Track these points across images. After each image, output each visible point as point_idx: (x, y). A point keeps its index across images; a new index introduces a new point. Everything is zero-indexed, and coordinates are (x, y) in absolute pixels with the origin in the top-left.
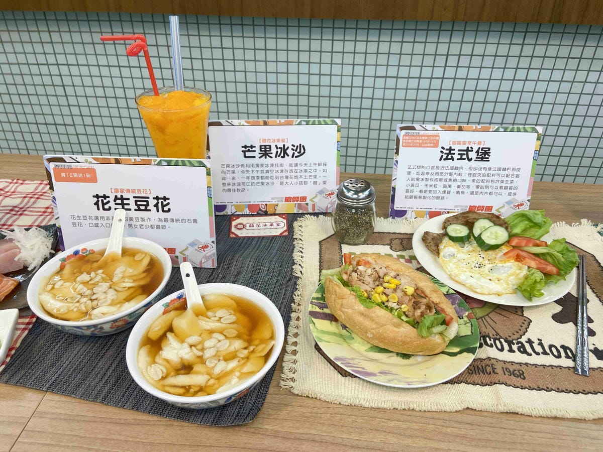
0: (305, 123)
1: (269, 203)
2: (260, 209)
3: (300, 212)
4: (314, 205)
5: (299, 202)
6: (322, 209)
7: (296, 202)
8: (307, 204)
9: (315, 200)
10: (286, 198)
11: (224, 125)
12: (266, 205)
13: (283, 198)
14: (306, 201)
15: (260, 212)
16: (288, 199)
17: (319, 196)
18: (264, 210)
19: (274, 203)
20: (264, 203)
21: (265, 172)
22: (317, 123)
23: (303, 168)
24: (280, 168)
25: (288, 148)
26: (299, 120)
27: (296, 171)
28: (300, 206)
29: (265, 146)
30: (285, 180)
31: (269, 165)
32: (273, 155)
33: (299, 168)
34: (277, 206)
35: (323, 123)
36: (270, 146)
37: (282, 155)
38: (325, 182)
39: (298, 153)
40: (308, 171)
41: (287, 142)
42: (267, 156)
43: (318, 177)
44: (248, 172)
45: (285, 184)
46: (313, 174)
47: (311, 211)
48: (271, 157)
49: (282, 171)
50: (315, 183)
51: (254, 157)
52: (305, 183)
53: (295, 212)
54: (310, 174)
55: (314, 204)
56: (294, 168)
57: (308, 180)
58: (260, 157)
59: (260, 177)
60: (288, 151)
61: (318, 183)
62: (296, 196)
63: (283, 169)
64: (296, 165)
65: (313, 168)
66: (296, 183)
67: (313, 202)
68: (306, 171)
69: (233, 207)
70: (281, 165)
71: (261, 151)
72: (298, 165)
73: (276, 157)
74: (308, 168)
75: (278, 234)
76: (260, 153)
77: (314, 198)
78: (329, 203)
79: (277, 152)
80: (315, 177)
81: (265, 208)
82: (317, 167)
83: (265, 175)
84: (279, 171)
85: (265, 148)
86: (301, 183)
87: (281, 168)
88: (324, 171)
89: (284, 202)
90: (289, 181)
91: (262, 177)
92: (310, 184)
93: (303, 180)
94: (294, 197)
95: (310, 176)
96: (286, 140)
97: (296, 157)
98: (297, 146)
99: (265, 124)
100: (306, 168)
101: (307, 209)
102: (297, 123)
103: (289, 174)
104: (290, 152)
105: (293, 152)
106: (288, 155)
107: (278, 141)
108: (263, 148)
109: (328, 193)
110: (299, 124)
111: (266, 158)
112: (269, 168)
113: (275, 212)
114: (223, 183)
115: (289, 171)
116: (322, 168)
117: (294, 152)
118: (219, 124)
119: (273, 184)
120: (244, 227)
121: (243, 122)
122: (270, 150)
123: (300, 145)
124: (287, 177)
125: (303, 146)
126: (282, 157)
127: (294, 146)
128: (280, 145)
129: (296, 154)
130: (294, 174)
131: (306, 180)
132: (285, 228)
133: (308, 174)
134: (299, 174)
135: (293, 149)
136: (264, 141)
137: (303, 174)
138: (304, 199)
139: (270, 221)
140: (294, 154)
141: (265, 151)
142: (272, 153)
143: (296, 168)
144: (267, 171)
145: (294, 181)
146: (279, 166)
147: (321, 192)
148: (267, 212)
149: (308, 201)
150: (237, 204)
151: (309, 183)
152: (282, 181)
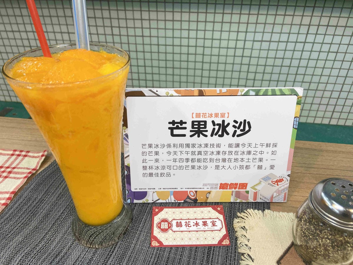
0: (254, 93)
1: (200, 190)
2: (188, 196)
3: (238, 201)
4: (255, 194)
5: (237, 190)
6: (265, 198)
7: (233, 190)
8: (248, 192)
9: (259, 188)
10: (221, 184)
11: (146, 94)
12: (196, 192)
13: (217, 184)
14: (246, 188)
15: (188, 200)
16: (223, 186)
17: (263, 184)
18: (193, 198)
19: (205, 190)
20: (193, 190)
21: (196, 153)
22: (270, 93)
23: (246, 149)
24: (215, 150)
25: (228, 124)
26: (246, 89)
27: (236, 153)
28: (238, 195)
29: (199, 122)
30: (221, 164)
31: (203, 146)
32: (209, 133)
33: (241, 149)
34: (210, 193)
35: (278, 93)
36: (205, 122)
37: (220, 133)
38: (272, 167)
39: (241, 130)
40: (252, 153)
41: (228, 117)
42: (201, 135)
43: (264, 160)
44: (175, 153)
45: (221, 168)
46: (259, 156)
47: (251, 200)
48: (206, 136)
49: (218, 153)
50: (260, 167)
51: (184, 135)
52: (247, 167)
53: (232, 200)
54: (255, 157)
55: (257, 192)
56: (234, 149)
57: (251, 164)
58: (191, 136)
59: (190, 160)
60: (228, 129)
61: (263, 168)
62: (234, 182)
63: (221, 150)
64: (238, 145)
65: (259, 149)
66: (235, 168)
67: (256, 189)
68: (249, 153)
69: (155, 194)
70: (218, 146)
71: (193, 127)
72: (240, 145)
73: (212, 135)
74: (252, 150)
75: (215, 242)
76: (191, 131)
77: (257, 185)
78: (276, 192)
79: (214, 129)
80: (261, 160)
81: (194, 196)
82: (264, 149)
83: (197, 157)
84: (215, 153)
85: (199, 125)
86: (241, 167)
87: (218, 149)
88: (273, 153)
89: (218, 190)
90: (227, 164)
91: (192, 159)
92: (254, 170)
93: (245, 164)
94: (232, 184)
95: (254, 159)
96: (226, 115)
97: (238, 136)
98: (241, 123)
99: (201, 94)
100: (249, 149)
101: (247, 198)
102: (243, 94)
103: (227, 157)
104: (230, 130)
105: (235, 129)
106: (228, 134)
107: (216, 115)
108: (196, 125)
109: (275, 180)
110: (246, 94)
111: (199, 136)
112: (202, 149)
113: (207, 200)
114: (143, 167)
115: (227, 153)
116: (270, 149)
117: (237, 129)
118: (141, 94)
119: (206, 167)
120: (169, 227)
121: (171, 91)
122: (205, 127)
123: (245, 121)
124: (224, 160)
125: (249, 123)
126: (220, 136)
127: (236, 122)
128: (219, 121)
129: (239, 132)
130: (233, 157)
131: (248, 164)
132: (224, 232)
133: (251, 157)
134: (239, 157)
135: (234, 126)
136: (198, 115)
137: (245, 157)
138: (244, 186)
139: (202, 216)
140: (235, 132)
141: (199, 128)
142: (207, 131)
143: (237, 149)
144: (200, 153)
145: (233, 164)
146: (215, 146)
147: (266, 179)
148: (197, 200)
149: (248, 188)
150: (160, 190)
151: (252, 166)
152: (217, 164)
